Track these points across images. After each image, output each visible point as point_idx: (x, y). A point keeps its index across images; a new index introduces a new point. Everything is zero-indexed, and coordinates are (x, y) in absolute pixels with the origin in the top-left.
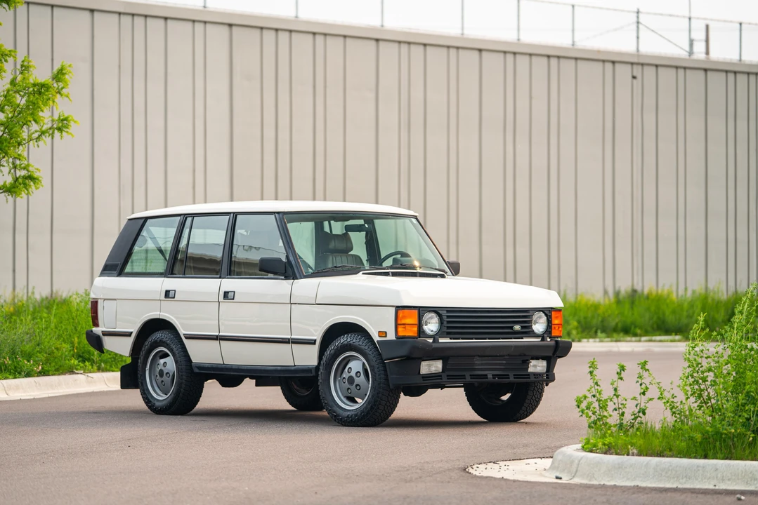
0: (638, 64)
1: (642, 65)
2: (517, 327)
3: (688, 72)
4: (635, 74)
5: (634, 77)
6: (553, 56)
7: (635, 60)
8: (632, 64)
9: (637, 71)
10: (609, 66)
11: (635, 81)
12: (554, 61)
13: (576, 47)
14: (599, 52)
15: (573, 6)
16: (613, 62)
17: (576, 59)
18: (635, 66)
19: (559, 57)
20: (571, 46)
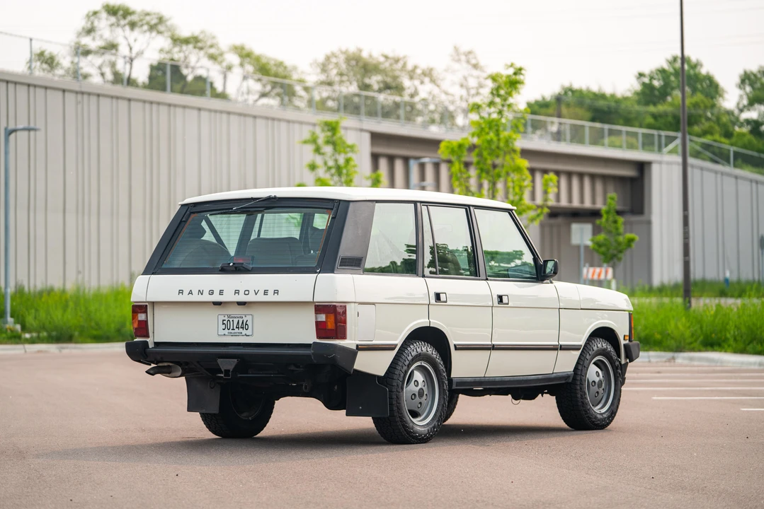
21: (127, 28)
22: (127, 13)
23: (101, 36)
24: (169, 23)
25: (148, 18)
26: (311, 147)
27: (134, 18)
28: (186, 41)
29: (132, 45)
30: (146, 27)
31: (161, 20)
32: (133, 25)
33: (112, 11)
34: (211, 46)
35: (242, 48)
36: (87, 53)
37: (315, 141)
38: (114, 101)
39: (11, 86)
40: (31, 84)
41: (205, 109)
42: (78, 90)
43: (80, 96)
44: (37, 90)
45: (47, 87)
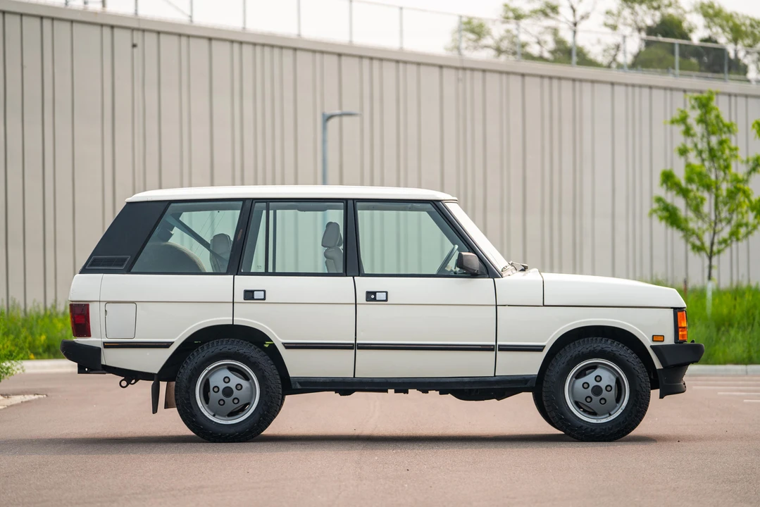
0: (138, 29)
1: (144, 31)
3: (192, 40)
4: (135, 42)
5: (134, 46)
6: (46, 17)
7: (135, 25)
8: (133, 29)
9: (137, 36)
10: (107, 31)
11: (135, 50)
12: (47, 23)
13: (69, 7)
14: (96, 13)
16: (112, 27)
17: (72, 21)
18: (135, 33)
19: (53, 19)
20: (64, 6)
26: (680, 129)
29: (575, 7)
35: (711, 6)
37: (683, 120)
38: (504, 77)
39: (376, 63)
40: (400, 61)
41: (620, 84)
42: (458, 64)
43: (461, 72)
44: (409, 67)
45: (420, 63)
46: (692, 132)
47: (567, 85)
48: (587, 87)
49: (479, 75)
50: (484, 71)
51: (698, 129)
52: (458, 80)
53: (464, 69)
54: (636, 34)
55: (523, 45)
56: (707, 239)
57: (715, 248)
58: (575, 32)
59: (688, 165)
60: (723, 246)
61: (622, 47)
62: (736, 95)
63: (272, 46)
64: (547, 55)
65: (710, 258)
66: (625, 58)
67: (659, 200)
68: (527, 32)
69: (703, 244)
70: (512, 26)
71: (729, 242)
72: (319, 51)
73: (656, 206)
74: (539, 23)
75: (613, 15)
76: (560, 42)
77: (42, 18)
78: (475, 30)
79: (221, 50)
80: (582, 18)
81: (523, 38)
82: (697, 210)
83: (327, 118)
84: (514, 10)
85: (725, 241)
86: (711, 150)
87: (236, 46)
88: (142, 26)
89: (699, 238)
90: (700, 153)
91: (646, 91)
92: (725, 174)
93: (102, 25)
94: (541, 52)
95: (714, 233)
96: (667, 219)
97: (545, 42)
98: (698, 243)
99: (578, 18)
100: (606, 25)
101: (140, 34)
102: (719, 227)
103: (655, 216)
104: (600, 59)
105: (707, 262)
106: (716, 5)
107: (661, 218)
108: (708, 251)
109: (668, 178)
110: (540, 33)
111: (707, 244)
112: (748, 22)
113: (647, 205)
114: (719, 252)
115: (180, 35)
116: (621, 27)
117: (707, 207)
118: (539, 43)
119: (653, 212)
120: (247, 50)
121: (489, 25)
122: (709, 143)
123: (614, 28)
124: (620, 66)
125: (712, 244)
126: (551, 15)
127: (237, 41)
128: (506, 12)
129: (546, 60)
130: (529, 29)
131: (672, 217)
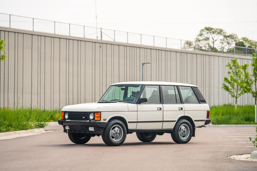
0: (101, 43)
1: (103, 43)
2: (84, 117)
3: (114, 45)
4: (101, 46)
5: (100, 47)
6: (79, 40)
8: (100, 43)
9: (101, 45)
10: (94, 43)
11: (100, 48)
12: (79, 42)
13: (85, 38)
14: (91, 39)
15: (84, 26)
16: (95, 42)
17: (85, 41)
19: (81, 41)
20: (83, 38)
21: (212, 33)
22: (212, 29)
23: (204, 36)
24: (223, 31)
25: (217, 30)
26: (229, 67)
27: (213, 30)
28: (229, 36)
29: (213, 38)
30: (217, 33)
31: (221, 31)
32: (213, 32)
33: (207, 29)
34: (236, 38)
35: (245, 38)
36: (199, 41)
37: (229, 65)
38: (192, 54)
39: (160, 51)
40: (166, 50)
41: (220, 56)
42: (181, 52)
43: (181, 53)
44: (168, 52)
45: (171, 51)
46: (232, 68)
47: (207, 57)
48: (212, 57)
49: (185, 54)
50: (187, 53)
51: (233, 68)
52: (180, 55)
53: (182, 52)
54: (228, 45)
55: (201, 47)
56: (235, 94)
57: (238, 96)
58: (214, 44)
59: (231, 76)
60: (239, 95)
61: (224, 48)
62: (249, 59)
63: (134, 47)
64: (207, 49)
65: (236, 98)
66: (225, 50)
67: (224, 84)
68: (202, 44)
69: (234, 95)
70: (198, 43)
71: (241, 95)
72: (146, 48)
73: (223, 86)
74: (204, 42)
75: (222, 40)
76: (210, 47)
77: (78, 40)
78: (189, 44)
79: (122, 48)
80: (215, 41)
81: (201, 45)
82: (233, 87)
83: (144, 64)
84: (198, 39)
85: (239, 94)
86: (236, 73)
87: (125, 47)
88: (102, 42)
89: (233, 94)
90: (234, 73)
91: (227, 58)
92: (240, 78)
93: (92, 42)
94: (205, 49)
95: (237, 93)
96: (226, 89)
97: (206, 46)
98: (233, 95)
99: (214, 41)
100: (220, 42)
101: (102, 44)
102: (238, 91)
103: (223, 88)
104: (219, 50)
105: (235, 99)
106: (247, 38)
107: (225, 89)
108: (236, 97)
109: (226, 79)
110: (205, 44)
111: (236, 95)
112: (254, 42)
113: (221, 86)
114: (238, 97)
115: (112, 44)
116: (224, 43)
117: (235, 86)
118: (205, 47)
119: (222, 87)
120: (128, 48)
121: (193, 43)
122: (236, 71)
123: (223, 43)
124: (224, 52)
125: (237, 95)
126: (208, 40)
127: (125, 46)
128: (197, 39)
129: (207, 51)
130: (202, 43)
131: (227, 89)
